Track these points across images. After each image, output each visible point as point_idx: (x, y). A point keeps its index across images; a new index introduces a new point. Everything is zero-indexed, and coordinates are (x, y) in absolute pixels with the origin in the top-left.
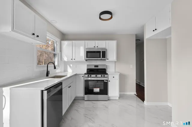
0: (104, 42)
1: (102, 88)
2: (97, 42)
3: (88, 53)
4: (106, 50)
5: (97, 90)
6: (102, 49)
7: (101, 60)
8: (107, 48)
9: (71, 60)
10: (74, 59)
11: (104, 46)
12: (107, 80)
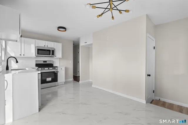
0: (53, 43)
1: (53, 77)
2: (47, 42)
3: (39, 51)
4: (55, 49)
5: (49, 79)
6: (51, 48)
7: (51, 57)
8: (55, 48)
9: (20, 56)
10: (24, 55)
11: (52, 46)
12: (57, 71)
